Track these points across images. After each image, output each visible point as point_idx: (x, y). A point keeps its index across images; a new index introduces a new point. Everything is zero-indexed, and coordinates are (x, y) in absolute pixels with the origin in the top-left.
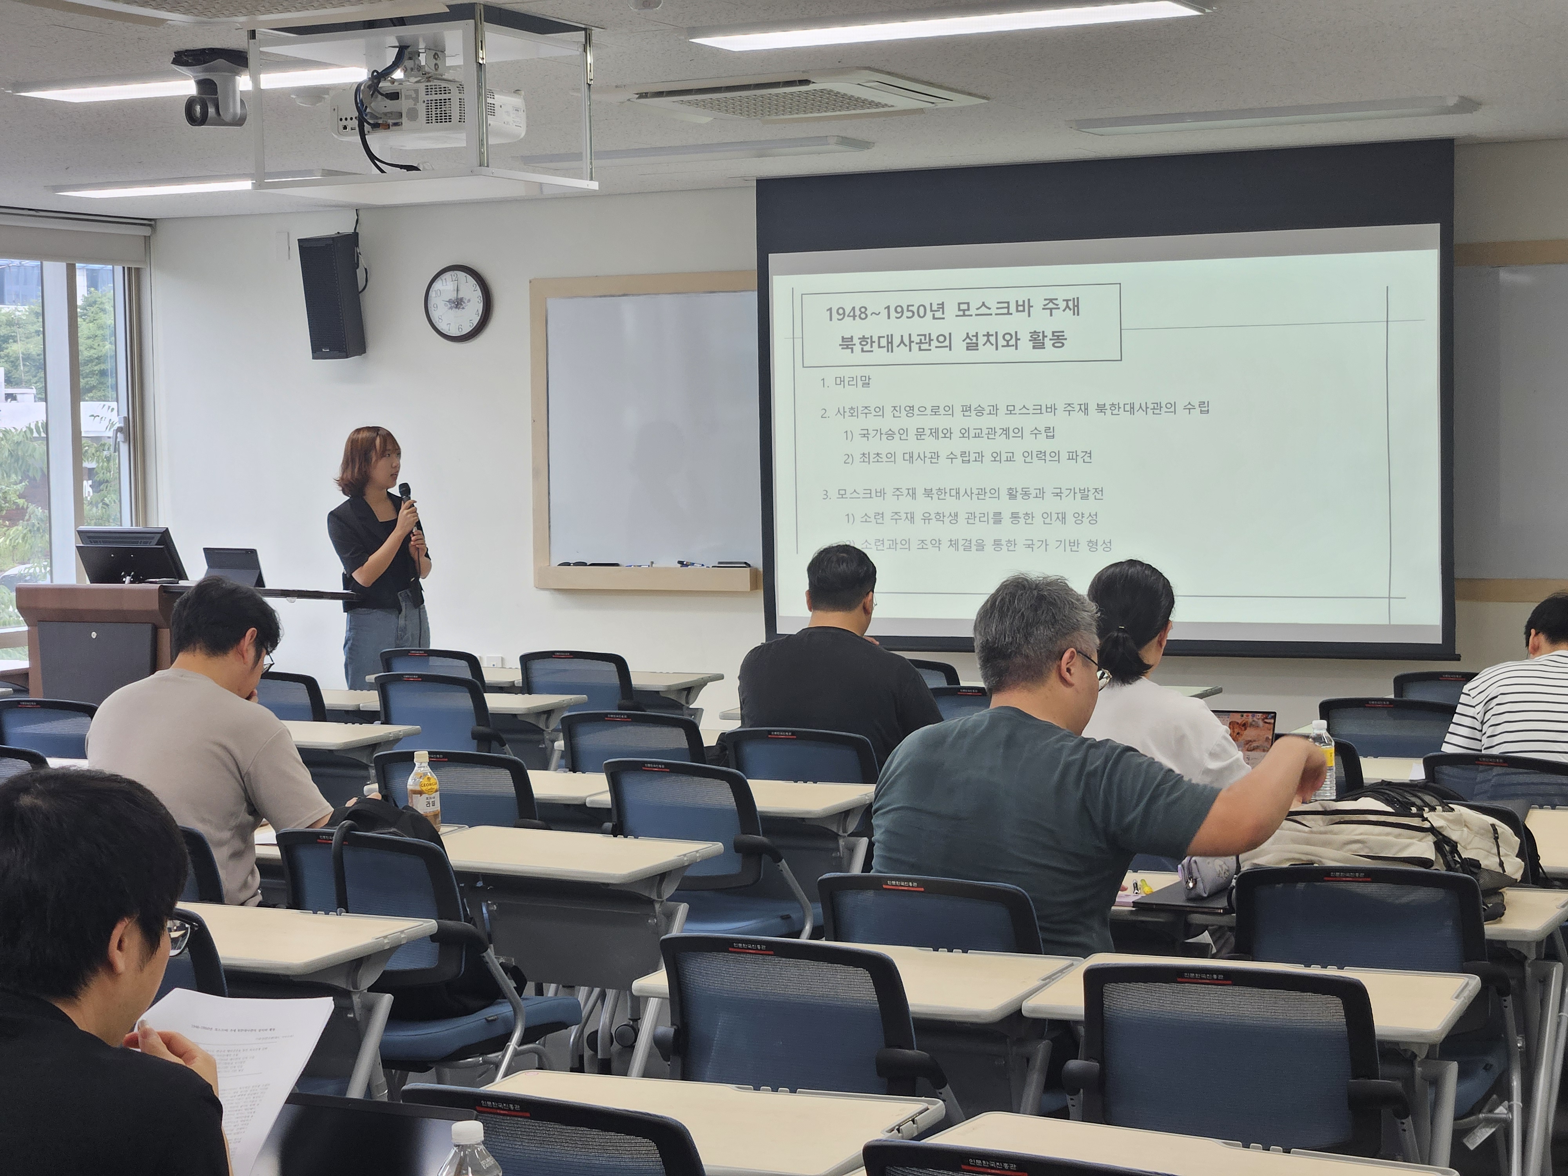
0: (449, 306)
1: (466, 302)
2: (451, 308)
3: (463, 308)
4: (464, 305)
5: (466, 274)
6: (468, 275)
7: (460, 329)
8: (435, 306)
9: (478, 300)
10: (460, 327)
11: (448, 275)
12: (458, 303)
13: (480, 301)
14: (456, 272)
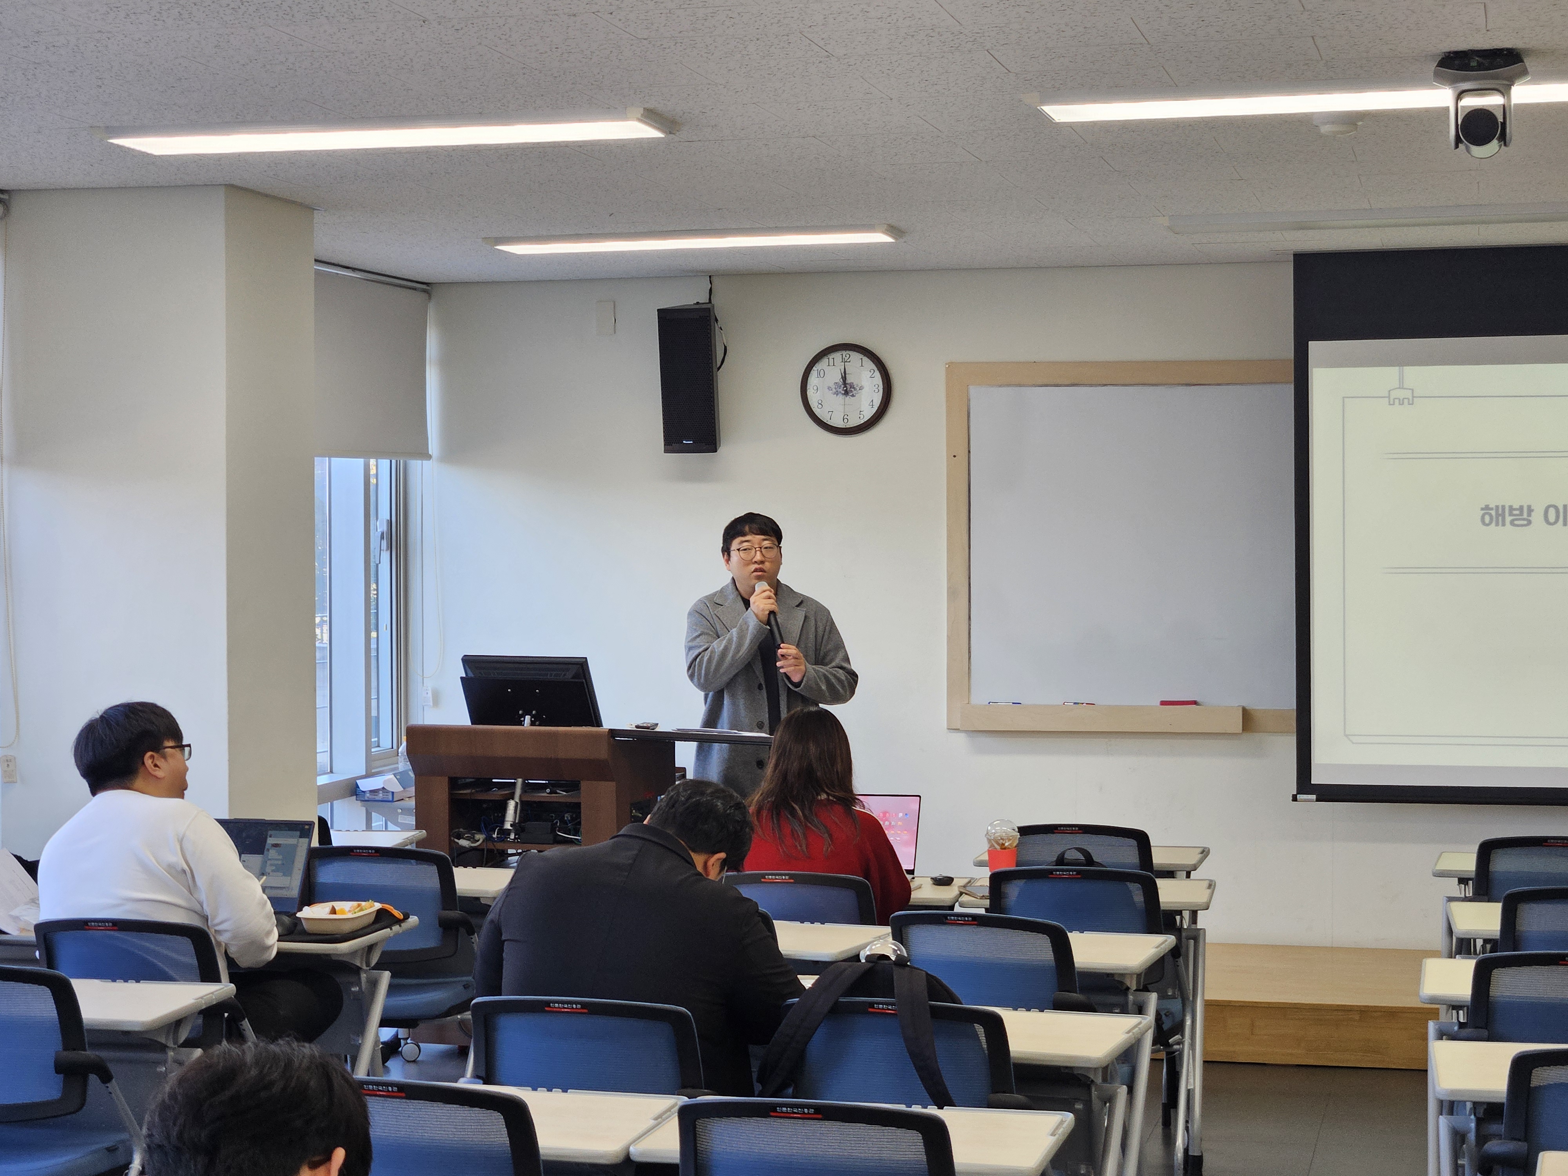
0: (834, 390)
1: (858, 389)
2: (837, 393)
3: (853, 396)
4: (854, 392)
5: (861, 356)
6: (865, 359)
7: (846, 420)
8: (815, 388)
9: (875, 388)
10: (846, 417)
11: (837, 356)
12: (847, 388)
13: (877, 391)
14: (848, 352)
